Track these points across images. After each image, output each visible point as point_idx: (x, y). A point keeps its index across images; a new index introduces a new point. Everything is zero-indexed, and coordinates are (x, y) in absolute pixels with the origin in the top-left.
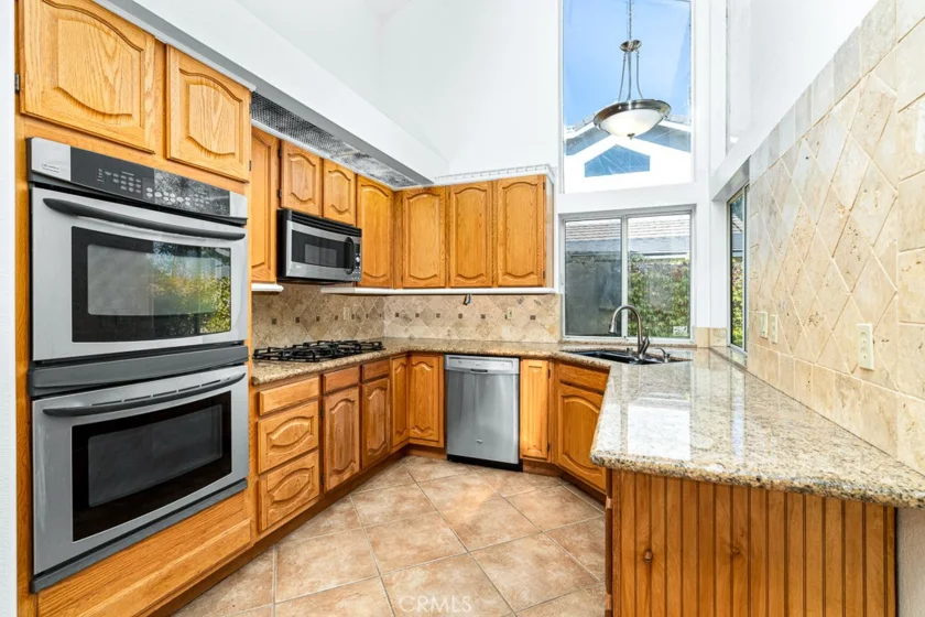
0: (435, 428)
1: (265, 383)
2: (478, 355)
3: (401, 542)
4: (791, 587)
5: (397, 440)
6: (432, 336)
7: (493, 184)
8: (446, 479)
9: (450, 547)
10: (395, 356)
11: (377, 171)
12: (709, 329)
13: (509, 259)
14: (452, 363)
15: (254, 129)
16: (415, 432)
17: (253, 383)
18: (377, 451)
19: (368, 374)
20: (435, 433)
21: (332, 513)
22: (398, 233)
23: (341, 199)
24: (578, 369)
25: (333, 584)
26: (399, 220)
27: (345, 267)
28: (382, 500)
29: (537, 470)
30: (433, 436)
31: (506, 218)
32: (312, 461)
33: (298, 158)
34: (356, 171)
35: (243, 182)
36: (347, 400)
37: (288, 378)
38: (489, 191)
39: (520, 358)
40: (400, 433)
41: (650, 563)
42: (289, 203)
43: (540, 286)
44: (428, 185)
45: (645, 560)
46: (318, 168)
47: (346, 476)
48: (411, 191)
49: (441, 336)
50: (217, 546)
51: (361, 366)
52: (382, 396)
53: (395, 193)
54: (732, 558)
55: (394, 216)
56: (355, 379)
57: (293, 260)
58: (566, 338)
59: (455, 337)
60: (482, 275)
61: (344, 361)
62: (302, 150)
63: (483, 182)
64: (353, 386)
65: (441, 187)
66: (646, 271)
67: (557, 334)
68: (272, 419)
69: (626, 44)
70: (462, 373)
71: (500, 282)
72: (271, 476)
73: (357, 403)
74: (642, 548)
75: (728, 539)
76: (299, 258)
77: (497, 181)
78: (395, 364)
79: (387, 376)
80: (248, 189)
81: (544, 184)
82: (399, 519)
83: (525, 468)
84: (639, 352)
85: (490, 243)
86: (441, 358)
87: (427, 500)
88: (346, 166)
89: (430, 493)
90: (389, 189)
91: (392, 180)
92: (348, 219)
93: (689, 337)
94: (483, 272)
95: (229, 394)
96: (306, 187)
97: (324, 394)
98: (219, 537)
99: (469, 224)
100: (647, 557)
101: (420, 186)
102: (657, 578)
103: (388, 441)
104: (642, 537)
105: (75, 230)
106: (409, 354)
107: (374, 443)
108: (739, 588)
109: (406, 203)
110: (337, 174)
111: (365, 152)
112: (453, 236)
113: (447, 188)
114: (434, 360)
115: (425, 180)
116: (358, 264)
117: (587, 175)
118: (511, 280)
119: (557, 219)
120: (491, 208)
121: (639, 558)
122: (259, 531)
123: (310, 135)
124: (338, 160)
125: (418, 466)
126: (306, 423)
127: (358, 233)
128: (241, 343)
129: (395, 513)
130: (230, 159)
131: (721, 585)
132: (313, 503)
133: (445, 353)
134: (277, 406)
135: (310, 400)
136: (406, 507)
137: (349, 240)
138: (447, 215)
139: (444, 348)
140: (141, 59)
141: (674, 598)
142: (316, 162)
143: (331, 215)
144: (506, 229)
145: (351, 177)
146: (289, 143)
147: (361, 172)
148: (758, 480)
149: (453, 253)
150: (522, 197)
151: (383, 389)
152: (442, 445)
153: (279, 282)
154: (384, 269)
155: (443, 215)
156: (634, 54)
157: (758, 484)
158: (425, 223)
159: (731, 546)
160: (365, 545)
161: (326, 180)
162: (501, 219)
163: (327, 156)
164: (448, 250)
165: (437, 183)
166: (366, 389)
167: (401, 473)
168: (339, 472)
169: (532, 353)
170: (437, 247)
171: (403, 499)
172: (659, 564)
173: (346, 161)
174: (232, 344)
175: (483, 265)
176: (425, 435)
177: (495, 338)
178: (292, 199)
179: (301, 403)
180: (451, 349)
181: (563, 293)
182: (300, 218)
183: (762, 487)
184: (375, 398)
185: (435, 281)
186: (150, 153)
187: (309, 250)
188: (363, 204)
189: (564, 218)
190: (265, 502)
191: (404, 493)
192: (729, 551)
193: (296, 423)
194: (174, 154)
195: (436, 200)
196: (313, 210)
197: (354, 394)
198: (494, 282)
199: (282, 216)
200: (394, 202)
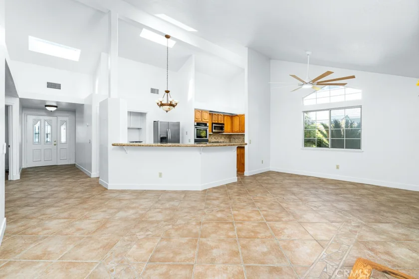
23: (221, 119)
27: (221, 130)
34: (224, 114)
35: (209, 122)
46: (217, 115)
53: (231, 116)
55: (231, 120)
62: (215, 114)
76: (215, 129)
91: (230, 114)
92: (222, 122)
96: (216, 119)
109: (233, 118)
112: (241, 124)
113: (240, 115)
116: (224, 129)
124: (221, 114)
127: (224, 124)
128: (208, 139)
130: (208, 120)
137: (222, 126)
138: (240, 120)
140: (200, 113)
143: (219, 122)
146: (213, 113)
149: (241, 127)
153: (212, 133)
154: (229, 130)
161: (219, 117)
163: (218, 113)
170: (238, 126)
178: (214, 121)
182: (215, 123)
185: (238, 132)
186: (201, 121)
187: (216, 128)
188: (225, 120)
194: (203, 121)
195: (238, 117)
196: (217, 122)
198: (240, 132)
199: (212, 124)
200: (231, 118)
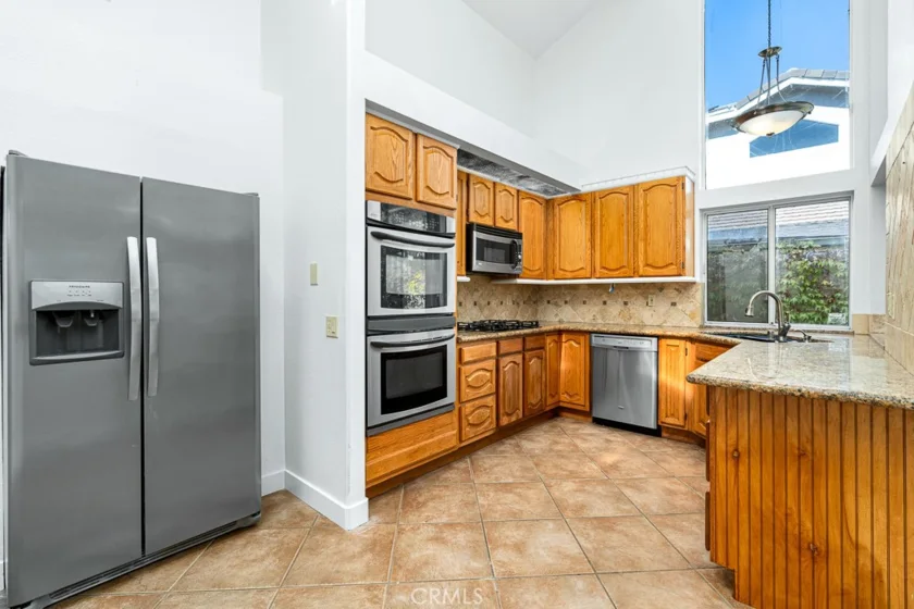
0: (582, 395)
1: (465, 342)
2: (620, 334)
3: (556, 466)
4: (845, 480)
5: (550, 401)
6: (580, 320)
7: (634, 187)
8: (591, 435)
9: (595, 474)
10: (549, 333)
11: (533, 187)
12: (868, 316)
13: (650, 253)
14: (596, 341)
15: (459, 171)
16: (564, 397)
17: (459, 341)
18: (534, 406)
19: (529, 345)
20: (582, 399)
21: (503, 444)
22: (550, 235)
23: (507, 211)
24: (713, 347)
25: (511, 480)
26: (551, 223)
27: (511, 263)
28: (539, 441)
29: (675, 437)
30: (581, 401)
31: (646, 216)
32: (491, 401)
33: (479, 185)
34: (519, 188)
35: (453, 209)
36: (514, 362)
37: (478, 340)
38: (631, 194)
39: (659, 337)
40: (553, 396)
41: (737, 459)
42: (474, 219)
43: (680, 275)
44: (577, 193)
45: (733, 457)
46: (492, 189)
47: (514, 419)
48: (562, 198)
49: (586, 320)
50: (440, 442)
51: (524, 337)
52: (539, 364)
53: (547, 201)
54: (799, 457)
55: (547, 221)
56: (519, 347)
57: (477, 259)
58: (708, 323)
59: (600, 321)
60: (624, 267)
61: (513, 333)
62: (482, 178)
63: (626, 187)
64: (518, 352)
65: (587, 194)
66: (815, 258)
67: (699, 319)
68: (468, 367)
69: (764, 52)
70: (606, 349)
71: (641, 272)
72: (468, 405)
73: (521, 366)
74: (731, 449)
75: (796, 444)
76: (480, 257)
77: (638, 185)
78: (548, 340)
79: (542, 348)
80: (455, 213)
81: (683, 185)
82: (553, 454)
83: (664, 434)
84: (780, 335)
85: (631, 238)
86: (588, 336)
87: (575, 446)
88: (511, 185)
89: (578, 442)
90: (543, 198)
91: (546, 192)
92: (512, 226)
93: (847, 324)
94: (625, 264)
95: (446, 346)
96: (484, 206)
97: (499, 356)
98: (440, 436)
99: (612, 223)
100: (736, 455)
101: (569, 194)
102: (743, 469)
103: (543, 400)
104: (732, 441)
105: (383, 247)
106: (560, 332)
107: (533, 399)
108: (805, 478)
109: (557, 210)
110: (505, 192)
111: (526, 174)
112: (598, 235)
113: (593, 194)
114: (582, 339)
115: (574, 189)
116: (520, 260)
117: (751, 156)
118: (651, 271)
119: (697, 213)
120: (631, 208)
121: (729, 456)
122: (461, 441)
123: (489, 168)
124: (505, 183)
125: (567, 424)
126: (488, 374)
127: (519, 236)
128: (452, 314)
129: (551, 450)
130: (446, 196)
131: (792, 476)
132: (491, 432)
133: (590, 332)
134: (471, 359)
135: (490, 358)
136: (559, 447)
137: (514, 242)
138: (592, 216)
139: (590, 329)
140: (407, 146)
141: (756, 485)
142: (490, 186)
143: (501, 224)
144: (646, 226)
145: (514, 192)
146: (474, 175)
147: (522, 188)
148: (799, 391)
149: (598, 248)
150: (661, 198)
151: (540, 358)
152: (588, 409)
153: (467, 275)
154: (539, 264)
155: (589, 216)
156: (773, 58)
157: (799, 394)
158: (573, 225)
159: (799, 449)
160: (530, 464)
161: (497, 197)
162: (642, 218)
163: (498, 180)
164: (593, 247)
165: (584, 190)
166: (527, 356)
167: (553, 427)
168: (509, 415)
169: (669, 333)
170: (584, 244)
171: (556, 443)
172: (744, 459)
173: (511, 181)
174: (448, 315)
175: (625, 258)
176: (574, 400)
177: (637, 322)
178: (475, 215)
179: (485, 359)
180: (595, 329)
181: (705, 280)
182: (483, 228)
183: (802, 395)
184: (534, 363)
185: (582, 273)
186: (410, 199)
187: (488, 252)
188: (523, 212)
189: (706, 213)
190: (464, 422)
191: (557, 439)
192: (797, 452)
193: (481, 373)
194: (421, 198)
195: (583, 205)
196: (488, 221)
197: (519, 358)
198: (635, 273)
199: (470, 228)
200: (547, 208)
